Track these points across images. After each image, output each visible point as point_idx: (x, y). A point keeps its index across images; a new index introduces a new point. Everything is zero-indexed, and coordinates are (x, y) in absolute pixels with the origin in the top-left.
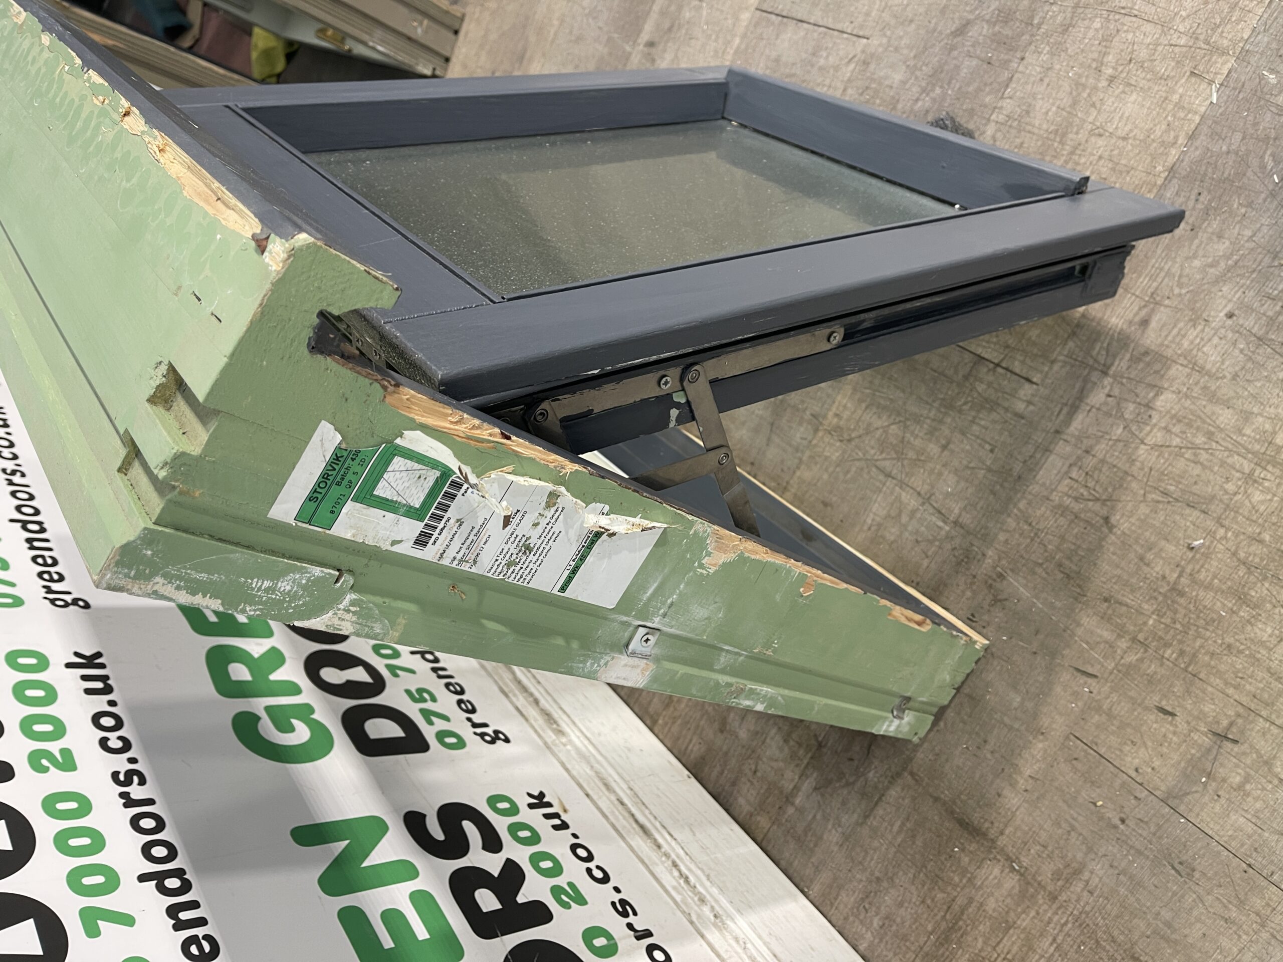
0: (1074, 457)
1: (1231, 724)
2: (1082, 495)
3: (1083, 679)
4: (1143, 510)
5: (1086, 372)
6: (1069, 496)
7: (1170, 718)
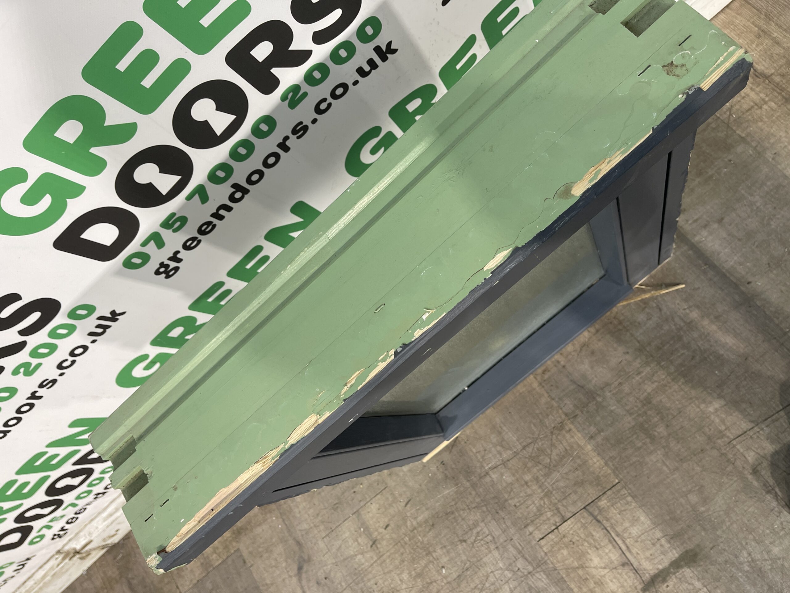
0: (497, 541)
1: (377, 548)
2: (479, 536)
3: (406, 500)
4: (464, 558)
5: (534, 565)
6: (481, 530)
7: (384, 527)
